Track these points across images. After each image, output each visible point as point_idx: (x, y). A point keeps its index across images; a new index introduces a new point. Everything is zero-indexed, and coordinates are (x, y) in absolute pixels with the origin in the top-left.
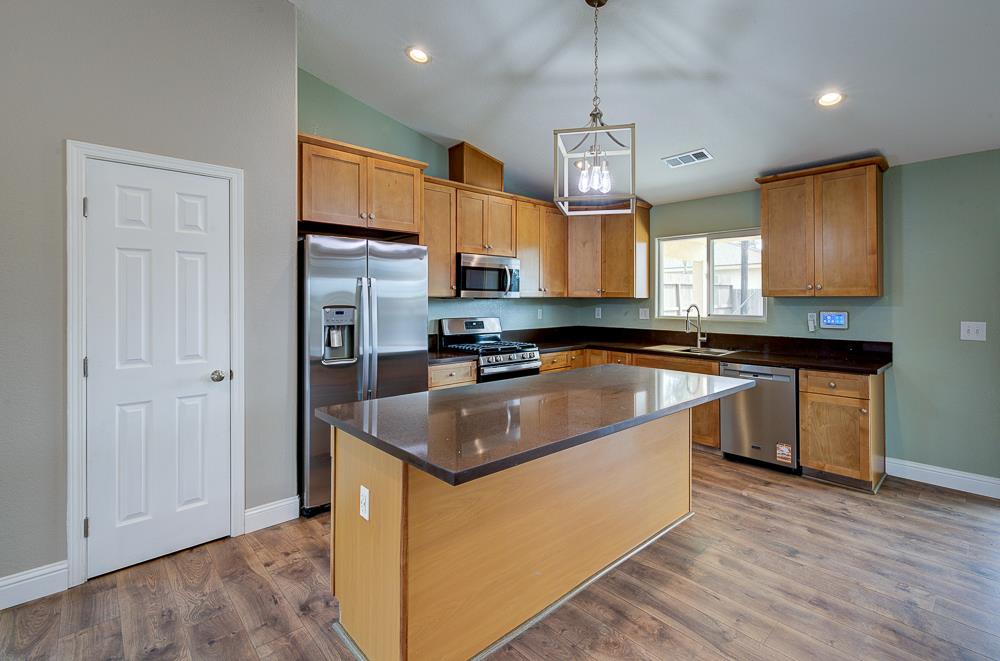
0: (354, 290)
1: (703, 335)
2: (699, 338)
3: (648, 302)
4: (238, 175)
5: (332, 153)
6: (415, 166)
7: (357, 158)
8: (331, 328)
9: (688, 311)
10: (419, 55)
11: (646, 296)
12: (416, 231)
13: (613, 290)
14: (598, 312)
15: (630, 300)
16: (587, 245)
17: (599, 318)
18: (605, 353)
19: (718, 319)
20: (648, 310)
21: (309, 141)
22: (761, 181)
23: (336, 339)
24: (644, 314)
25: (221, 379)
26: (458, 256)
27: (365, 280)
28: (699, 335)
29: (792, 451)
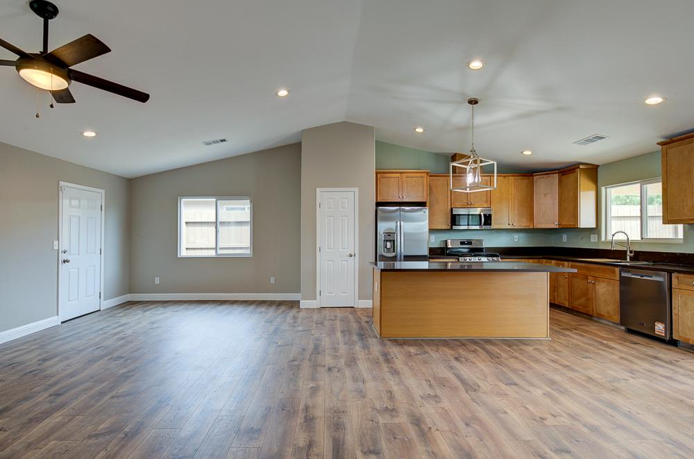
0: (394, 228)
1: (631, 252)
2: (628, 253)
3: (596, 230)
4: (356, 190)
5: (388, 175)
6: (424, 173)
7: (398, 175)
8: (387, 241)
9: (613, 235)
10: (420, 130)
11: (594, 226)
12: (424, 201)
13: (565, 223)
14: (565, 238)
15: (574, 229)
16: (548, 196)
17: (566, 241)
18: (553, 261)
19: (648, 241)
20: (596, 235)
21: (380, 173)
22: (662, 144)
23: (389, 245)
24: (594, 238)
25: (351, 256)
26: (452, 209)
27: (399, 223)
28: (628, 252)
29: (665, 328)
